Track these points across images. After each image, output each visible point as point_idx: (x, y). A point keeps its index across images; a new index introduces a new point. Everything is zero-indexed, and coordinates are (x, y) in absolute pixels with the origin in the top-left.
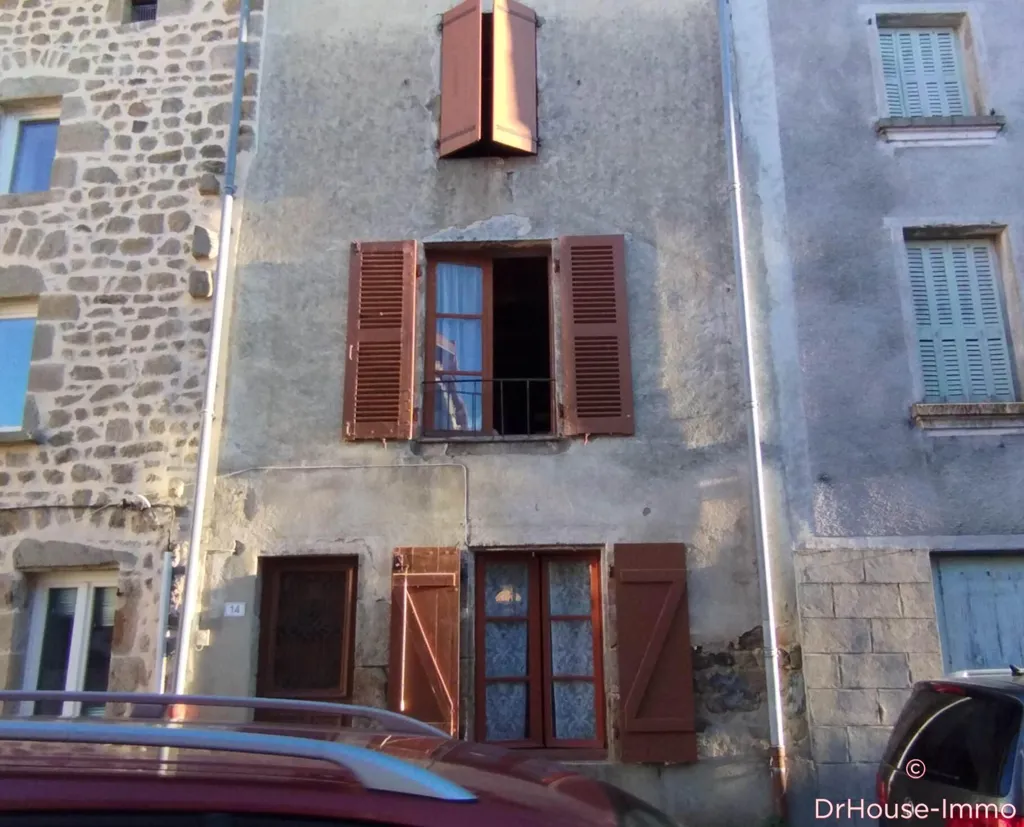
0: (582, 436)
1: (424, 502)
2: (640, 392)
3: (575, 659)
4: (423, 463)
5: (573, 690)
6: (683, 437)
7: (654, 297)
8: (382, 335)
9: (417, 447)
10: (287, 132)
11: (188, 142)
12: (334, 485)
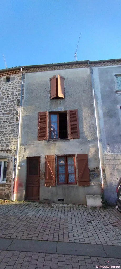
0: (72, 139)
1: (49, 149)
2: (80, 132)
3: (72, 171)
4: (49, 143)
5: (71, 175)
6: (87, 139)
7: (82, 118)
8: (43, 125)
9: (48, 141)
10: (29, 97)
11: (15, 99)
12: (37, 146)
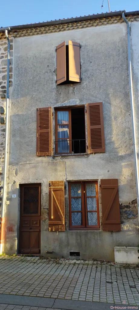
0: (92, 153)
1: (56, 170)
2: (107, 142)
3: (93, 207)
4: (55, 161)
5: (92, 214)
6: (117, 153)
7: (110, 117)
8: (44, 131)
9: (54, 157)
10: (20, 81)
12: (35, 167)
